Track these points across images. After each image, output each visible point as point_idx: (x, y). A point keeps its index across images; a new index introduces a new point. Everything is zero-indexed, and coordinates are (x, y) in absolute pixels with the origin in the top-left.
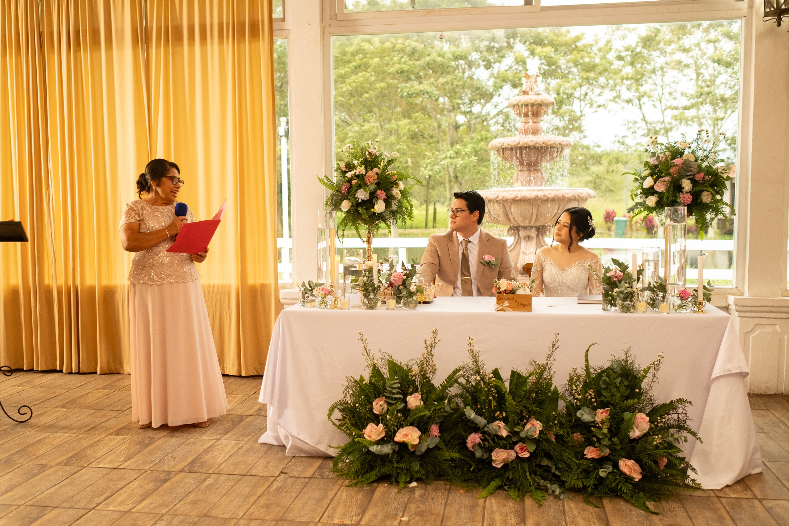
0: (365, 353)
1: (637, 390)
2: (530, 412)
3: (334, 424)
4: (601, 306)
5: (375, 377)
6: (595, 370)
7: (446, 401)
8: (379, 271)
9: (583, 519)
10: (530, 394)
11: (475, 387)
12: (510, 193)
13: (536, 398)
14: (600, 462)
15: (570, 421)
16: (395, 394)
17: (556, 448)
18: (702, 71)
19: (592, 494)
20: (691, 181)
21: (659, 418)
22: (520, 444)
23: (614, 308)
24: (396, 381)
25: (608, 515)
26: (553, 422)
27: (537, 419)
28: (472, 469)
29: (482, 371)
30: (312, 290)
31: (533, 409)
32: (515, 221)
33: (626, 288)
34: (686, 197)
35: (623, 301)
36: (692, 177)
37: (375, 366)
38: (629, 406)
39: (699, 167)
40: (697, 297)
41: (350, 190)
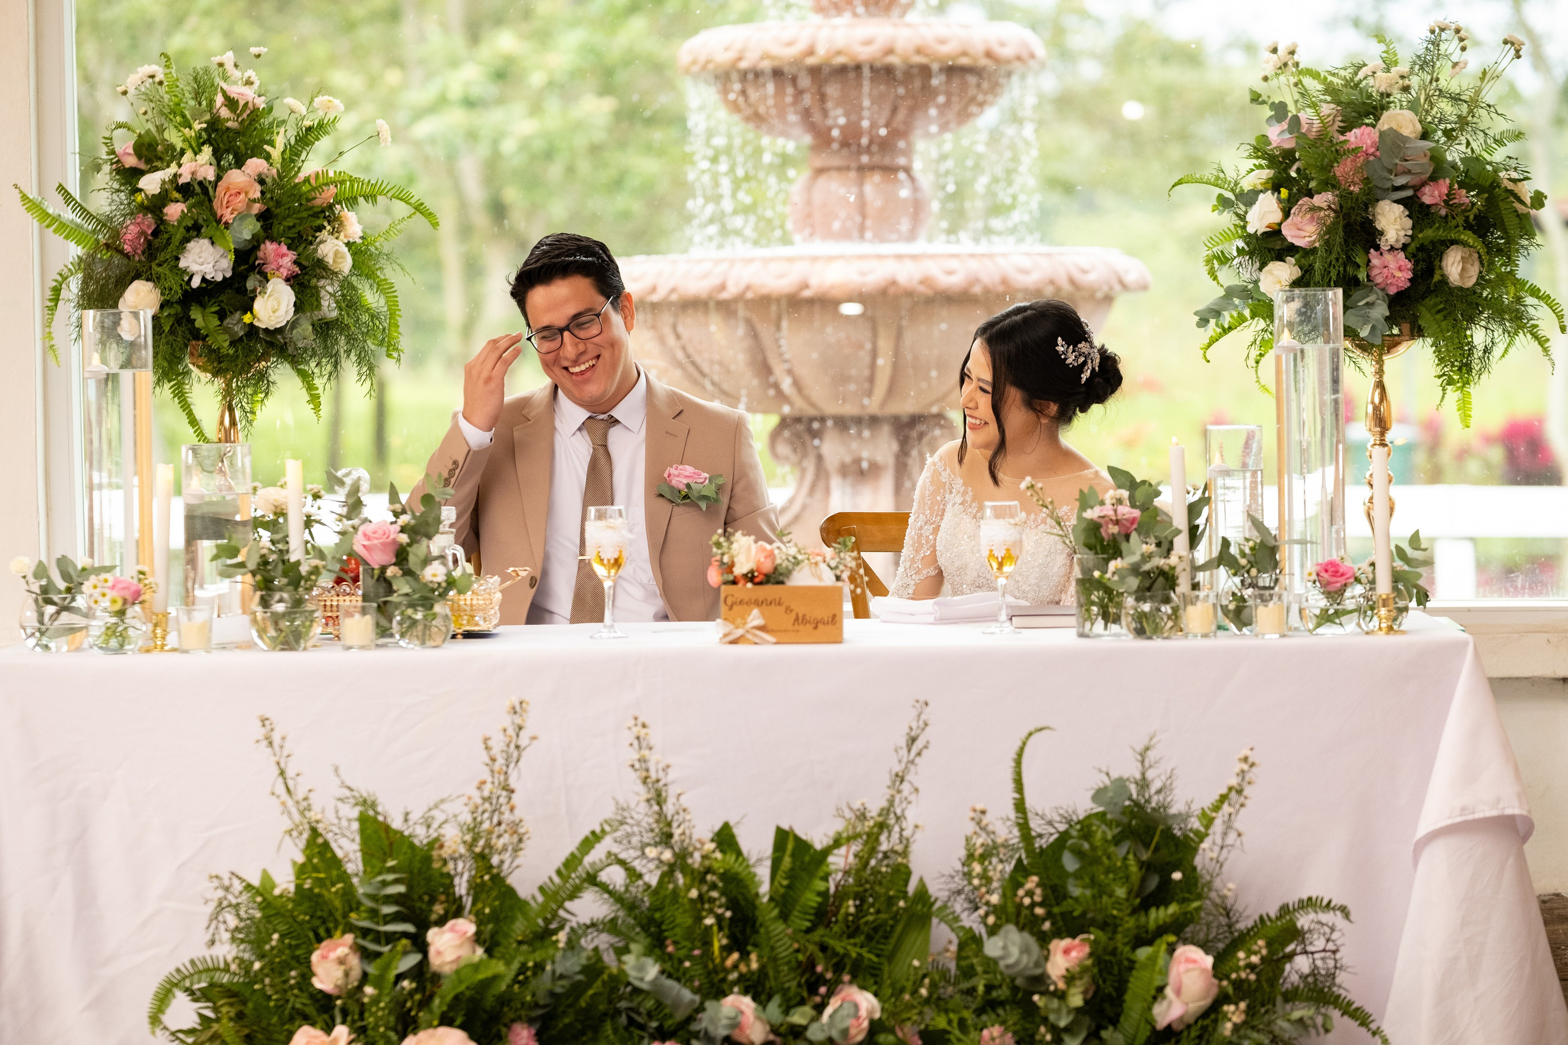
0: (280, 789)
1: (1177, 876)
2: (838, 968)
3: (173, 1039)
5: (316, 869)
6: (1050, 823)
7: (562, 937)
8: (309, 522)
10: (838, 908)
11: (655, 892)
15: (971, 991)
16: (387, 919)
20: (1406, 206)
21: (1242, 955)
23: (1112, 629)
24: (390, 877)
26: (915, 992)
27: (863, 987)
29: (677, 832)
30: (71, 591)
31: (846, 955)
32: (801, 392)
33: (1149, 557)
34: (1393, 265)
35: (1138, 600)
36: (1409, 193)
37: (314, 832)
38: (1152, 925)
39: (1436, 158)
40: (1373, 582)
41: (157, 242)
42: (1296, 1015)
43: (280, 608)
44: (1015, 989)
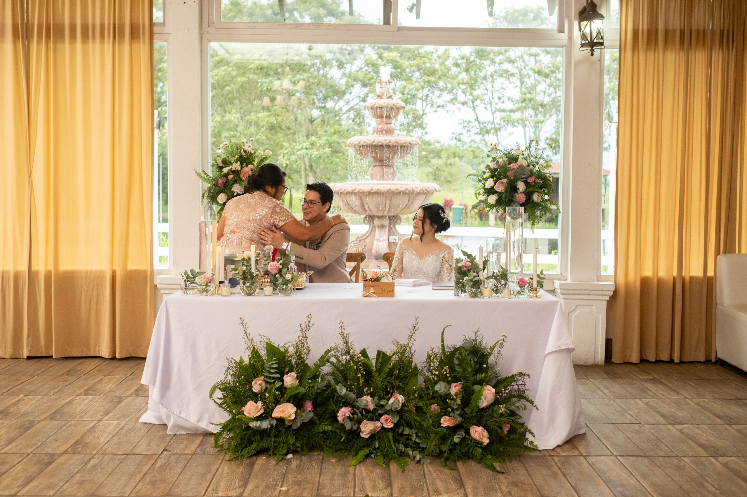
0: (245, 336)
1: (485, 366)
2: (393, 387)
3: (215, 402)
4: (453, 291)
5: (254, 358)
6: (449, 348)
7: (320, 379)
8: (257, 260)
9: (441, 480)
10: (393, 372)
11: (345, 365)
12: (366, 186)
13: (399, 373)
14: (453, 430)
15: (429, 394)
16: (273, 373)
17: (416, 418)
18: (526, 79)
19: (447, 459)
20: (524, 183)
21: (503, 389)
22: (386, 416)
23: (463, 294)
24: (274, 362)
25: (462, 476)
26: (414, 395)
27: (400, 394)
28: (342, 440)
29: (351, 351)
30: (194, 278)
31: (396, 385)
32: (370, 211)
33: (475, 277)
34: (521, 197)
35: (472, 288)
36: (525, 179)
37: (254, 348)
38: (478, 379)
39: (531, 171)
40: (532, 284)
41: (226, 184)
42: (517, 405)
43: (248, 285)
44: (441, 396)
